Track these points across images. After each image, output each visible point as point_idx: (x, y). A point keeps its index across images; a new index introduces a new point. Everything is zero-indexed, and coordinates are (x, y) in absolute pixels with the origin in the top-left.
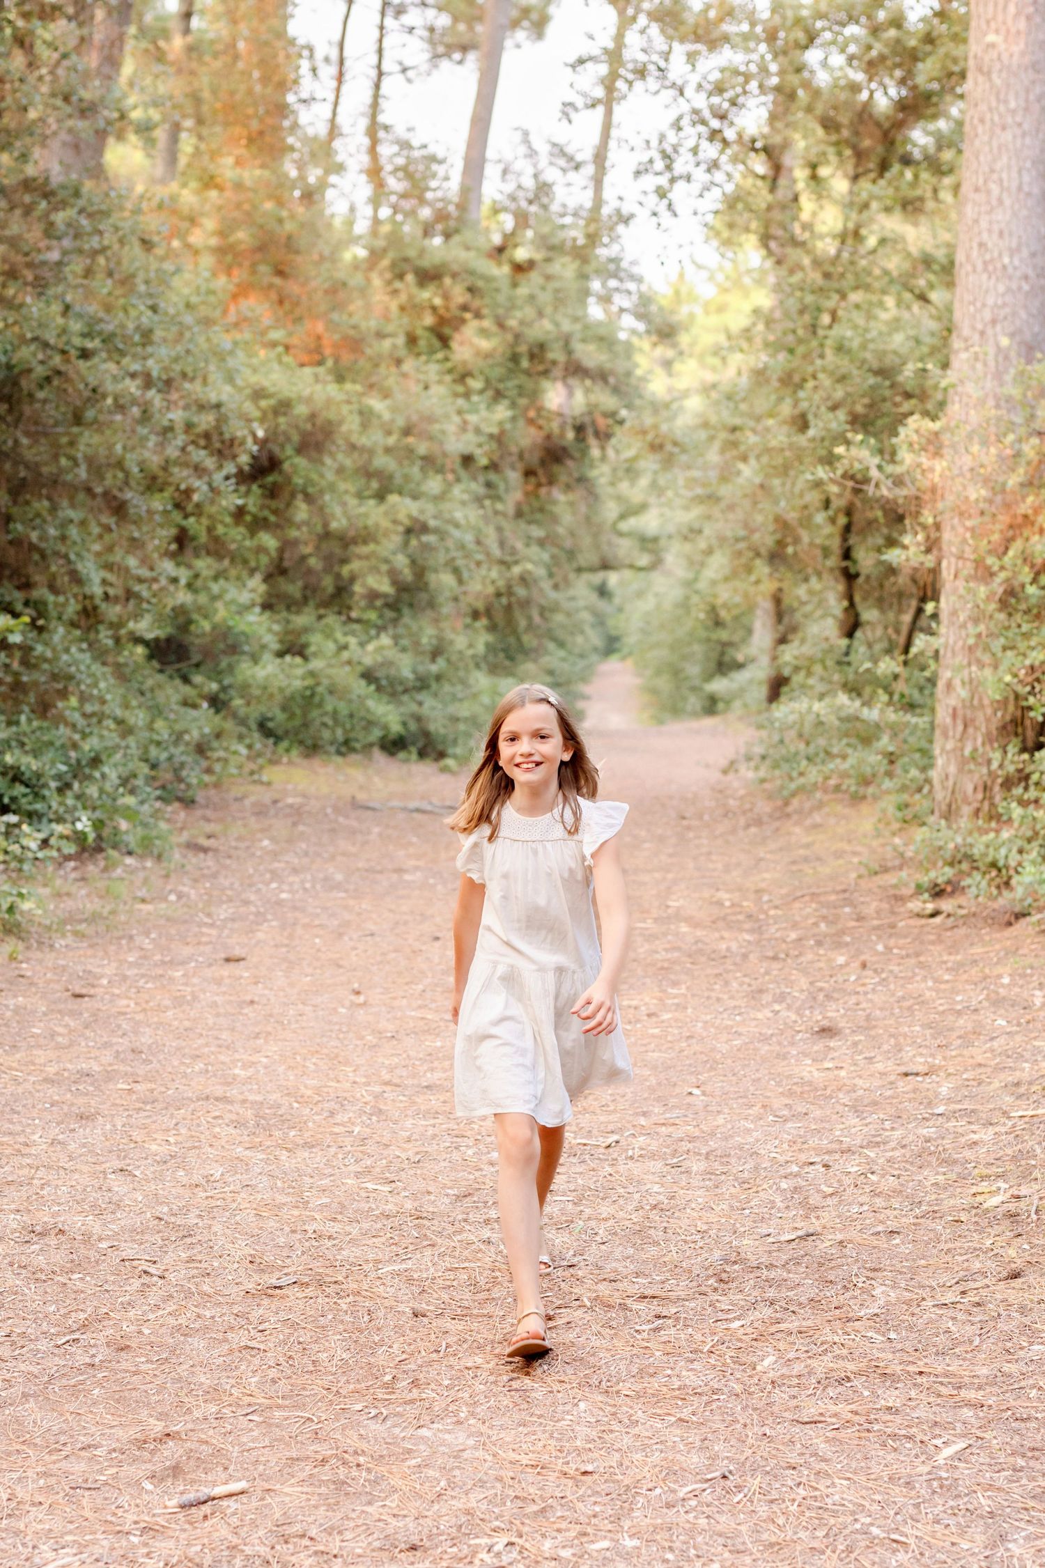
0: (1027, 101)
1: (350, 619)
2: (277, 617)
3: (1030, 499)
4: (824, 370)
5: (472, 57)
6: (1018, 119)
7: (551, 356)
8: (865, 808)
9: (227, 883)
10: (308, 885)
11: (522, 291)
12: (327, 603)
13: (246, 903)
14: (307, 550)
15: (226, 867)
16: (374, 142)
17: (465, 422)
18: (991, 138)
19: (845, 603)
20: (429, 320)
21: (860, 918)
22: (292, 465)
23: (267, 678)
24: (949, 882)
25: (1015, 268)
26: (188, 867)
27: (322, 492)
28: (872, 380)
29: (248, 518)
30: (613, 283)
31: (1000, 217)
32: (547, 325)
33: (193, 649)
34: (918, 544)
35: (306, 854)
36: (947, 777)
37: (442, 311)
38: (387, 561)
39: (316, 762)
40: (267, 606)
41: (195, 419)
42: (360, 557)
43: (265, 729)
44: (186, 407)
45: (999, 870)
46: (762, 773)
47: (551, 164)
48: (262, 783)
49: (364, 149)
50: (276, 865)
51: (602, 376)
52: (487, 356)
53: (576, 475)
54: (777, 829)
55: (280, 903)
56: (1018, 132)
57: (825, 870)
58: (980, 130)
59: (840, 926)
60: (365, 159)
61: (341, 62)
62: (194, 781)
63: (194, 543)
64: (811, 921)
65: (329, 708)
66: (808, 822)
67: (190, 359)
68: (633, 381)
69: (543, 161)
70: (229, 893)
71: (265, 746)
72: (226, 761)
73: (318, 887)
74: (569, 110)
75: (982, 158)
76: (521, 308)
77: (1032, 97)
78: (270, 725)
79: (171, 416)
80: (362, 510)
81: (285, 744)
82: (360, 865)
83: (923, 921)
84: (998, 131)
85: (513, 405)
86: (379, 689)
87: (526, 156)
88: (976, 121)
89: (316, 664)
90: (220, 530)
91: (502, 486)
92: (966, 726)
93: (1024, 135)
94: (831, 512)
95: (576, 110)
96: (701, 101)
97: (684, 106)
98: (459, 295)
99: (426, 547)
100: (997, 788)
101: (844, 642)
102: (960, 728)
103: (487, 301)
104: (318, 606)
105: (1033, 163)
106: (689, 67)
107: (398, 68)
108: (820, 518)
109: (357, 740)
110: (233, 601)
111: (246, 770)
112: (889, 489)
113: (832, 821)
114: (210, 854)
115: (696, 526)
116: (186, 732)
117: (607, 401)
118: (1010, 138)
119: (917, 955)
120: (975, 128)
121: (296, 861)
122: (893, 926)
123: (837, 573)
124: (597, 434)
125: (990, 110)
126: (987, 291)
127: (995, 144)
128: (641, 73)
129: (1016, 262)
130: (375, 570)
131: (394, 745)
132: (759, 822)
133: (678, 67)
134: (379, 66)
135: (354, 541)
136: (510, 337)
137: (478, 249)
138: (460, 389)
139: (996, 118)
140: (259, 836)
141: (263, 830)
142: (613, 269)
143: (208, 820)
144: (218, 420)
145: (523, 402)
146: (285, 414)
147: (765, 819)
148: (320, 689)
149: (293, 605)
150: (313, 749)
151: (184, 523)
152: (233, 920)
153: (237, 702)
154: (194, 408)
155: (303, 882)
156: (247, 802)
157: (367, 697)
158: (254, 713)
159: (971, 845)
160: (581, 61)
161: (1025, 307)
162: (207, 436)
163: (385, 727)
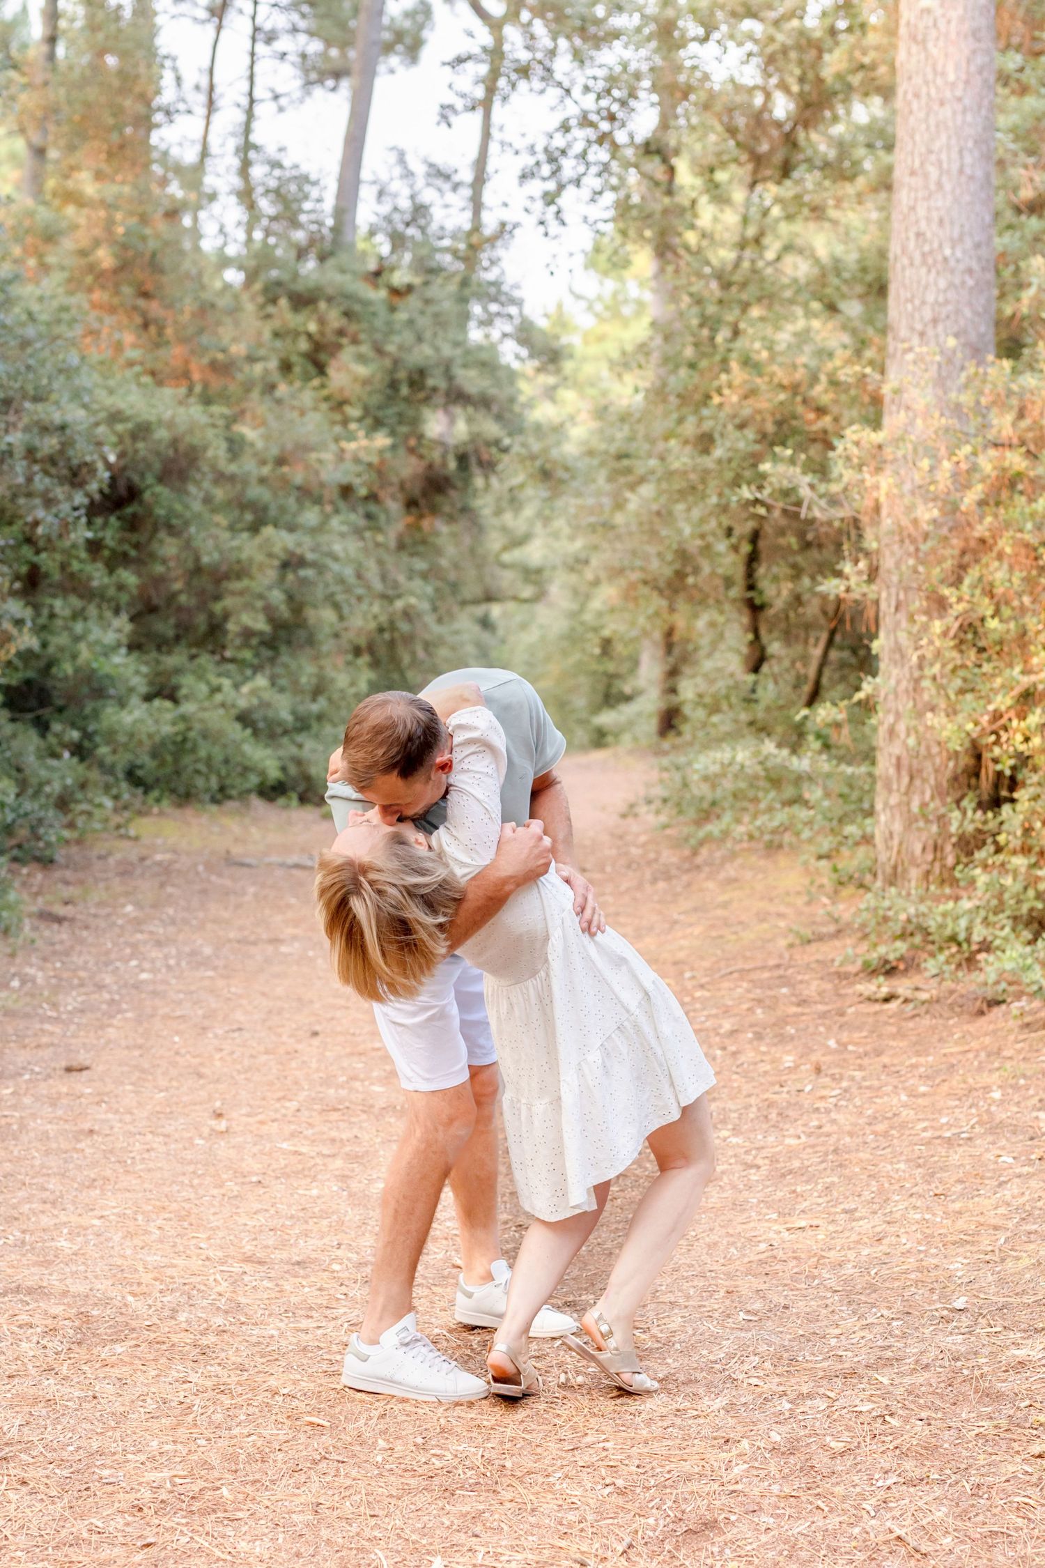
0: (968, 73)
1: (224, 660)
2: (146, 658)
3: (989, 519)
4: (730, 386)
5: (345, 84)
6: (959, 93)
7: (430, 382)
8: (782, 860)
9: (80, 962)
10: (172, 962)
11: (402, 316)
12: (200, 643)
13: (101, 987)
14: (178, 586)
15: (82, 941)
16: (246, 165)
17: (343, 451)
18: (928, 115)
19: (750, 636)
20: (304, 345)
21: (803, 1002)
22: (153, 494)
23: (135, 722)
24: (901, 959)
25: (958, 261)
26: (39, 943)
27: (187, 524)
28: (782, 396)
29: (106, 553)
30: (494, 308)
31: (940, 204)
32: (427, 350)
33: (55, 693)
34: (860, 573)
35: (173, 922)
36: (891, 834)
37: (317, 337)
38: (261, 596)
39: (189, 812)
40: (134, 646)
41: (37, 442)
42: (233, 593)
43: (133, 777)
44: (27, 429)
45: (959, 944)
46: (663, 818)
47: (428, 185)
48: (129, 838)
49: (234, 170)
50: (139, 936)
51: (484, 402)
52: (366, 382)
53: (459, 505)
54: (689, 885)
55: (137, 986)
56: (959, 107)
57: (748, 936)
58: (915, 106)
59: (779, 1013)
60: (237, 182)
61: (212, 88)
62: (53, 839)
63: (47, 581)
64: (745, 1006)
65: (202, 753)
66: (722, 875)
67: (31, 376)
68: (517, 409)
69: (420, 182)
70: (82, 974)
71: (134, 795)
72: (89, 814)
73: (183, 964)
74: (448, 113)
75: (918, 138)
76: (399, 332)
77: (973, 68)
78: (140, 773)
79: (9, 439)
80: (235, 543)
81: (155, 793)
82: (232, 935)
83: (877, 1007)
84: (936, 107)
85: (393, 433)
86: (256, 733)
87: (402, 177)
88: (910, 96)
89: (188, 708)
90: (75, 566)
91: (382, 517)
92: (912, 778)
93: (964, 111)
94: (734, 540)
95: (455, 112)
96: (589, 102)
97: (572, 110)
98: (335, 319)
99: (304, 582)
100: (948, 848)
101: (751, 678)
102: (906, 780)
103: (365, 325)
104: (190, 646)
105: (976, 142)
106: (576, 64)
107: (270, 95)
108: (722, 546)
109: (233, 787)
110: (97, 642)
111: (112, 824)
112: (822, 509)
113: (748, 875)
114: (66, 924)
115: (583, 556)
116: (48, 782)
117: (491, 428)
118: (949, 114)
119: (879, 1053)
120: (909, 104)
121: (161, 930)
122: (842, 1014)
123: (739, 604)
124: (481, 463)
125: (926, 83)
126: (926, 287)
127: (932, 121)
128: (524, 71)
129: (959, 254)
130: (249, 606)
131: (273, 791)
132: (668, 877)
133: (563, 65)
134: (250, 94)
135: (226, 577)
136: (387, 363)
137: (354, 273)
138: (338, 417)
139: (933, 92)
140: (122, 900)
141: (127, 894)
142: (495, 293)
143: (67, 883)
144: (63, 444)
145: (404, 429)
146: (144, 439)
147: (674, 872)
148: (192, 734)
149: (163, 645)
150: (185, 797)
151: (35, 559)
152: (82, 1011)
153: (103, 750)
154: (36, 430)
155: (166, 957)
156: (111, 860)
157: (243, 741)
158: (122, 761)
159: (924, 915)
160: (460, 60)
161: (970, 304)
162: (52, 460)
163: (262, 773)
